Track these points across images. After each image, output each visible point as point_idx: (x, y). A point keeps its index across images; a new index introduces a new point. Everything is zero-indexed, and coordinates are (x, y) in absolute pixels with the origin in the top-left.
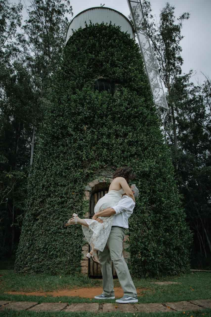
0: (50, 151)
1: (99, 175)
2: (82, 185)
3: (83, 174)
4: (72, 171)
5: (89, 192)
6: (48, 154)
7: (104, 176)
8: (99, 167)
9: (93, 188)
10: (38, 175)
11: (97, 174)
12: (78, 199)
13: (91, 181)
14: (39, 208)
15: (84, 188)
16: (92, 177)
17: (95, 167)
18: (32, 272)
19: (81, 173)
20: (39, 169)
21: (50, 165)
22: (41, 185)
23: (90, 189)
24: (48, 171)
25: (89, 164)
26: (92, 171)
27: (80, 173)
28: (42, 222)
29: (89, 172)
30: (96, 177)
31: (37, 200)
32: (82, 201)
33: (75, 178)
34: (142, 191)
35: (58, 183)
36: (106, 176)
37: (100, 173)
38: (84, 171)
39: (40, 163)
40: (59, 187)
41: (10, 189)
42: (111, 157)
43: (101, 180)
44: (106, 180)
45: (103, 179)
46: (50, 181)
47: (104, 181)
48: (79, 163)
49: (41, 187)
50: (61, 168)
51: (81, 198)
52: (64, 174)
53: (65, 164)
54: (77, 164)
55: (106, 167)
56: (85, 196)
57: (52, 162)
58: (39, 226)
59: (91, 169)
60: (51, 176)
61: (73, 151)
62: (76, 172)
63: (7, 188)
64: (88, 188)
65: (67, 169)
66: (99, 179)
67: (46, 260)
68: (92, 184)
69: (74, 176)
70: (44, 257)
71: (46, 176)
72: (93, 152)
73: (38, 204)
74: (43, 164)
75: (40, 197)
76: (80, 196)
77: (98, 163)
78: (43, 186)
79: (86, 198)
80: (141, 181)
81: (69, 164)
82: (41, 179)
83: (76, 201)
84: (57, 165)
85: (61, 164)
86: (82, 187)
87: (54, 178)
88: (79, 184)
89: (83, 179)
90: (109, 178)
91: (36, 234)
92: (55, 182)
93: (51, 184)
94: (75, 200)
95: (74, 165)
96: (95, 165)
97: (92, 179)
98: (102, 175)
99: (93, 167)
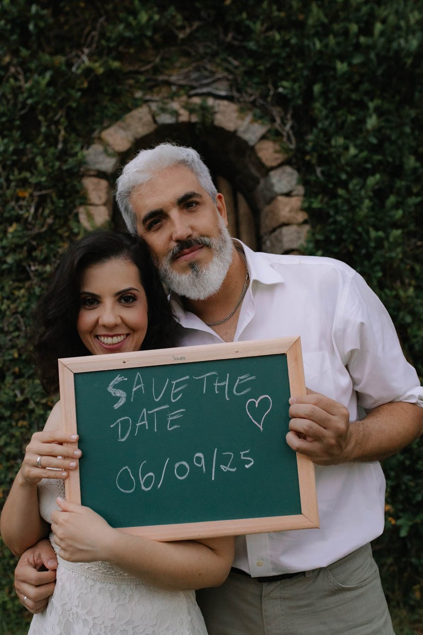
1: (152, 86)
2: (65, 141)
3: (69, 83)
7: (181, 87)
8: (151, 39)
11: (142, 78)
12: (50, 221)
13: (116, 118)
15: (82, 163)
16: (115, 95)
17: (129, 42)
19: (58, 74)
23: (110, 164)
25: (95, 20)
26: (116, 64)
27: (48, 75)
29: (101, 71)
30: (138, 94)
32: (70, 230)
33: (24, 104)
34: (380, 162)
36: (193, 88)
37: (156, 70)
38: (69, 65)
43: (163, 110)
44: (192, 111)
45: (175, 105)
47: (184, 116)
51: (67, 215)
54: (31, 27)
55: (191, 34)
56: (85, 201)
59: (110, 50)
62: (27, 72)
64: (102, 158)
66: (154, 106)
68: (118, 138)
69: (16, 96)
76: (61, 203)
77: (144, 17)
79: (90, 216)
80: (380, 112)
83: (39, 237)
86: (64, 155)
88: (51, 140)
89: (70, 108)
90: (210, 101)
94: (36, 230)
95: (12, 32)
96: (128, 26)
97: (112, 109)
98: (169, 84)
99: (122, 39)
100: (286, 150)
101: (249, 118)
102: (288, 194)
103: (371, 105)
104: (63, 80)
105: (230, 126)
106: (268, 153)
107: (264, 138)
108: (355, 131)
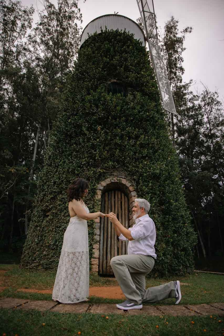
0: (62, 149)
1: (111, 175)
2: (94, 183)
3: (96, 173)
4: (85, 170)
5: (101, 191)
6: (60, 151)
7: (116, 176)
8: (111, 167)
9: (104, 187)
10: (49, 172)
11: (109, 174)
12: (90, 197)
13: (103, 180)
14: (50, 205)
15: (97, 187)
16: (104, 176)
17: (107, 167)
18: (41, 269)
19: (94, 171)
20: (50, 165)
21: (62, 163)
22: (53, 181)
23: (102, 188)
24: (60, 168)
25: (101, 163)
26: (105, 171)
27: (92, 172)
28: (52, 219)
29: (102, 171)
30: (108, 176)
31: (47, 197)
32: (94, 199)
33: (87, 176)
34: (152, 192)
35: (71, 180)
36: (118, 176)
37: (111, 172)
38: (96, 170)
39: (52, 160)
40: (70, 184)
41: (12, 184)
42: (124, 157)
43: (112, 179)
44: (118, 180)
45: (115, 179)
46: (62, 179)
47: (116, 181)
48: (92, 162)
49: (53, 184)
50: (74, 166)
51: (93, 196)
52: (76, 172)
53: (78, 162)
54: (90, 163)
55: (119, 167)
56: (97, 194)
57: (64, 159)
58: (49, 222)
59: (104, 168)
60: (63, 173)
61: (86, 150)
62: (88, 170)
63: (9, 182)
64: (100, 187)
65: (79, 167)
66: (111, 178)
67: (56, 256)
68: (104, 183)
69: (86, 174)
70: (53, 254)
71: (57, 173)
72: (106, 152)
73: (48, 200)
74: (54, 161)
75: (51, 194)
76: (92, 194)
77: (110, 163)
78: (55, 183)
79: (98, 197)
80: (152, 183)
81: (82, 163)
82: (52, 175)
83: (88, 200)
84: (69, 163)
85: (74, 162)
86: (94, 185)
87: (66, 176)
88: (92, 183)
89: (96, 178)
90: (121, 178)
91: (46, 230)
92: (67, 180)
93: (62, 181)
94: (87, 198)
95: (87, 164)
96: (108, 165)
97: (104, 178)
98: (114, 175)
99: (106, 167)
100: (135, 188)
101: (128, 182)
102: (134, 196)
103: (150, 182)
104: (95, 173)
105: (124, 183)
106: (131, 188)
107: (130, 186)
108: (147, 186)
